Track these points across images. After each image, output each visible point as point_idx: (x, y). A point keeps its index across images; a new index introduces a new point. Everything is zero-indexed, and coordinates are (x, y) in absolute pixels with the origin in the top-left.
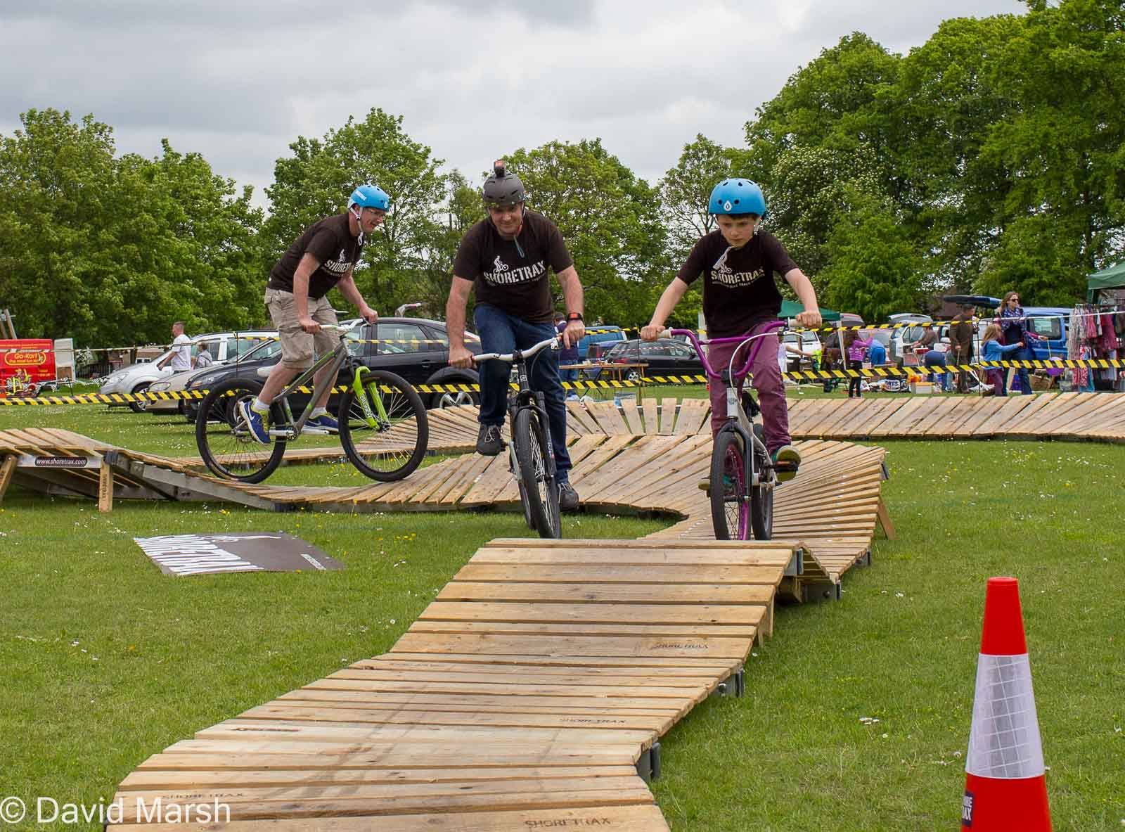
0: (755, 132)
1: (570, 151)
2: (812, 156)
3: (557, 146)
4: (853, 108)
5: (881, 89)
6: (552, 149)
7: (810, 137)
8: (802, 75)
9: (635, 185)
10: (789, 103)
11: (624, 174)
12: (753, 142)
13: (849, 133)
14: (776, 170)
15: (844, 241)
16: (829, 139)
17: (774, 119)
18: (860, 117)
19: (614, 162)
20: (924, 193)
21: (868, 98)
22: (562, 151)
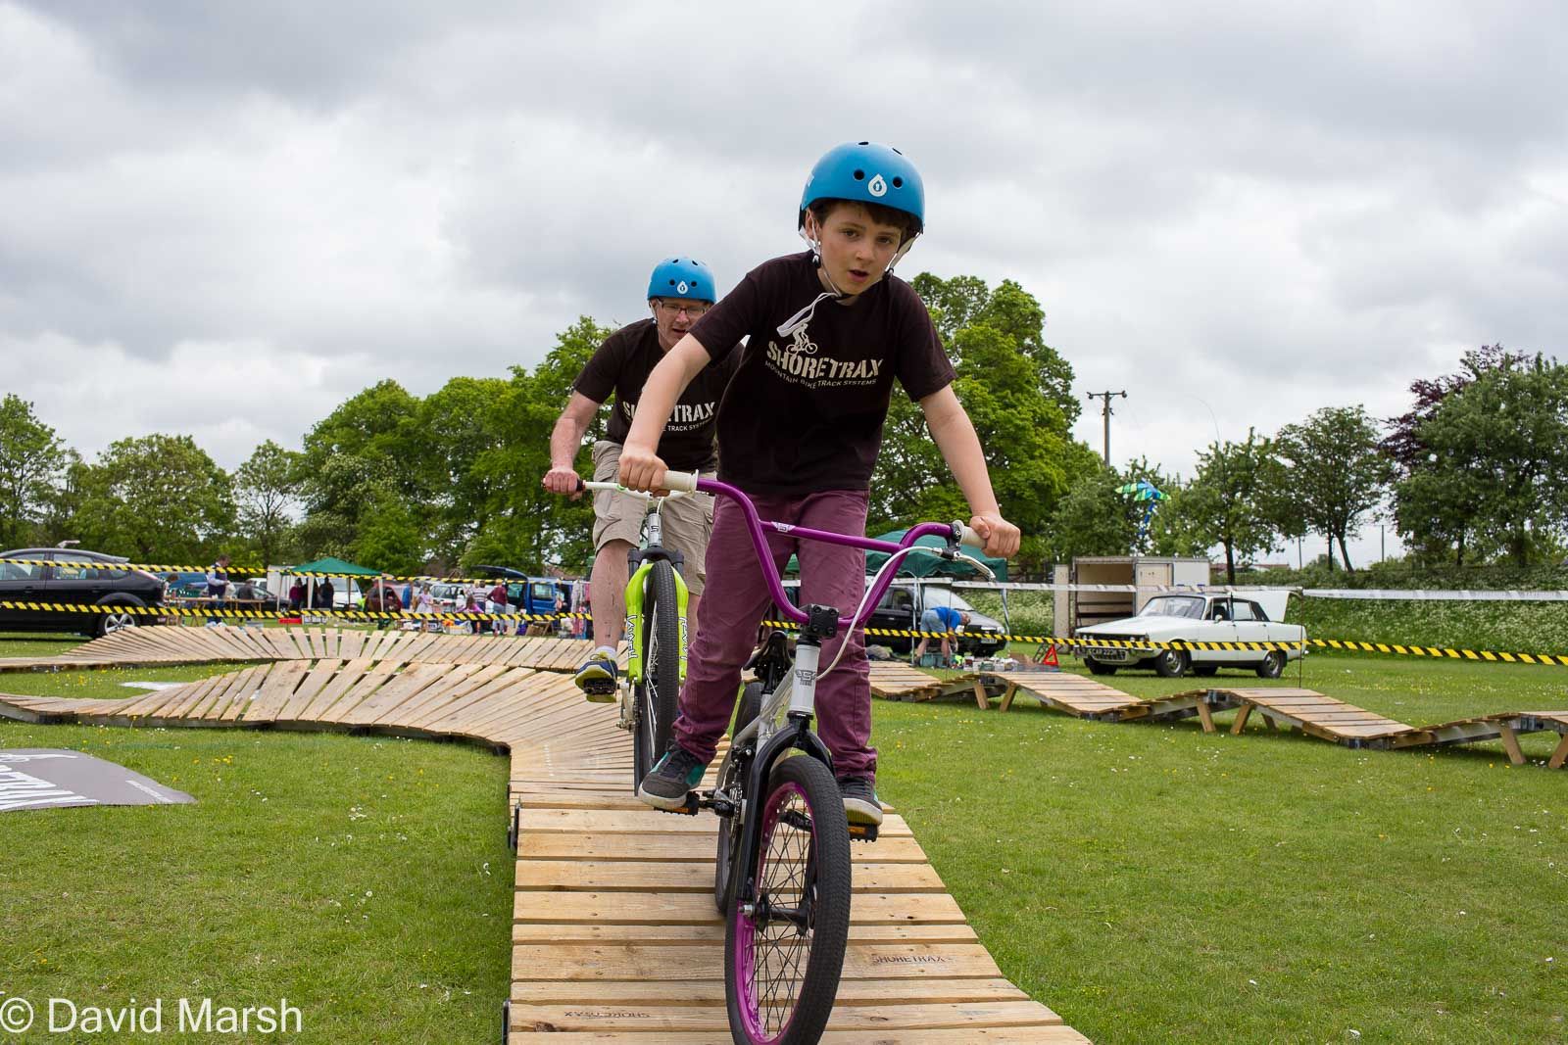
0: (310, 441)
1: (169, 442)
2: (351, 461)
3: (159, 437)
4: (384, 431)
5: (404, 420)
6: (154, 439)
7: (349, 448)
8: (348, 404)
9: (216, 471)
10: (337, 423)
11: (208, 463)
12: (307, 448)
13: (378, 448)
14: (325, 469)
15: (370, 523)
16: (364, 451)
17: (324, 433)
18: (388, 438)
19: (201, 453)
20: (427, 495)
21: (394, 425)
22: (162, 440)
